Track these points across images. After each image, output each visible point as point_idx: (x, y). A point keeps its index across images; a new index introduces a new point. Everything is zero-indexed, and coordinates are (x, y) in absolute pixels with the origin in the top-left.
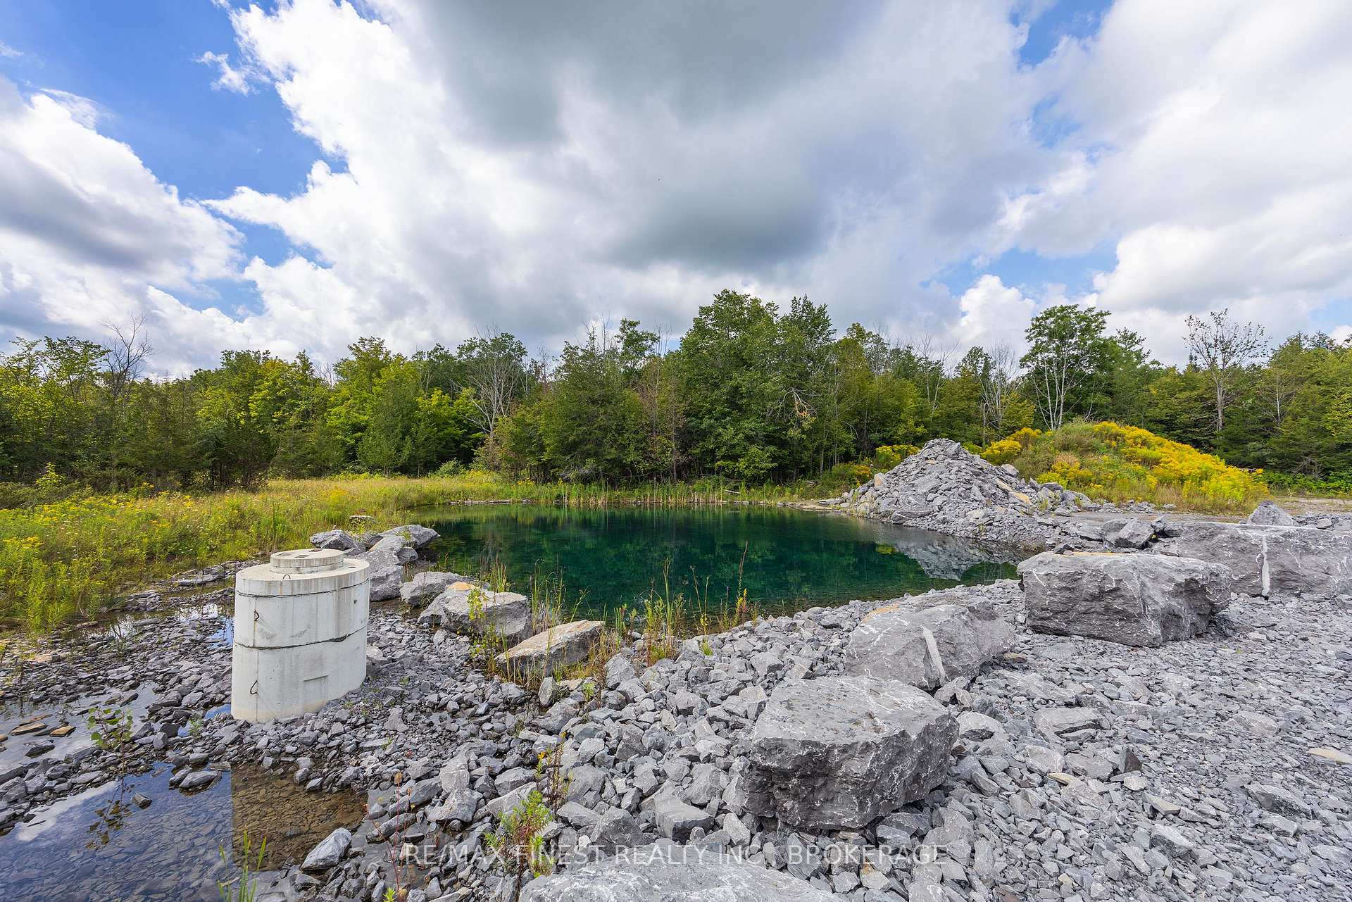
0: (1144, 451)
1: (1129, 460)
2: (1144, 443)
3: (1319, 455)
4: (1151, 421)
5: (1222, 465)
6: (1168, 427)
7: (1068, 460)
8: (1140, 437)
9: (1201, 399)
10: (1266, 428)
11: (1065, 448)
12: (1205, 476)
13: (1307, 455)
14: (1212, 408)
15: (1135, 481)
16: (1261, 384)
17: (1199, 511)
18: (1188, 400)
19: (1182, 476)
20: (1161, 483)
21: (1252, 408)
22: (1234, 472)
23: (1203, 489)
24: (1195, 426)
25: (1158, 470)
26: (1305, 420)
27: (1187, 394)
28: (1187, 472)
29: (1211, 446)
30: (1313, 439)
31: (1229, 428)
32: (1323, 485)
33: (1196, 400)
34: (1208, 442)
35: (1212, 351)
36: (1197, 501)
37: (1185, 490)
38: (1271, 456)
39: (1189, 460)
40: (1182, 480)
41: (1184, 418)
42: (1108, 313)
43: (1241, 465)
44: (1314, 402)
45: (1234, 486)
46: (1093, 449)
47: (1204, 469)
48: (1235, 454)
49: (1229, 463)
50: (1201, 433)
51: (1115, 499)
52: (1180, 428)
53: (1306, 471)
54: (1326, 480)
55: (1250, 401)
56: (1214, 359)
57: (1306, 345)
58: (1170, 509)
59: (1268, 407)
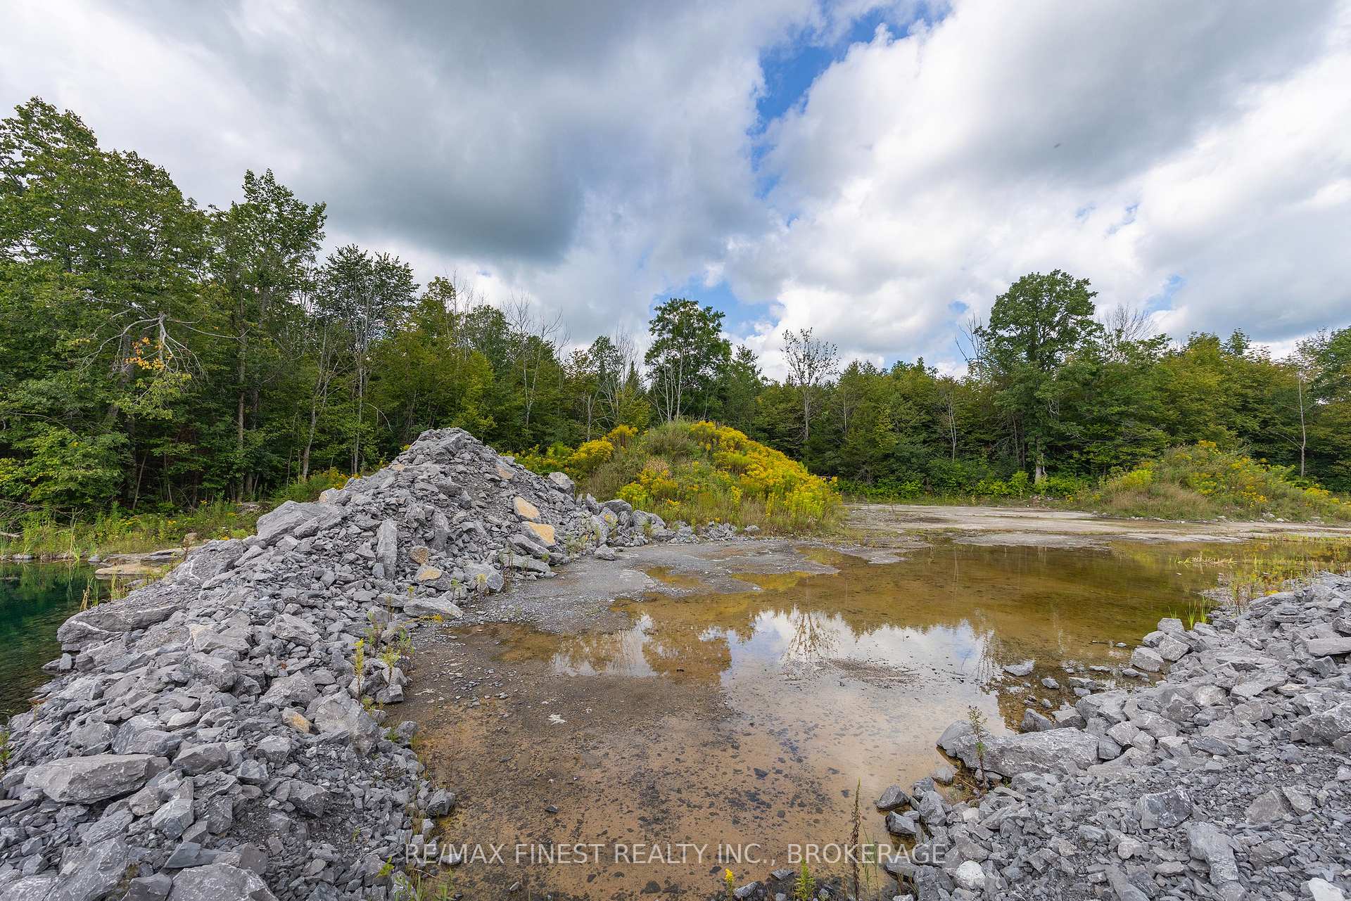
0: (736, 456)
1: (719, 466)
2: (738, 446)
3: (871, 464)
4: (758, 429)
5: (805, 474)
6: (770, 435)
7: (657, 469)
8: (733, 439)
9: (793, 410)
10: (837, 441)
11: (657, 451)
12: (789, 487)
13: (864, 463)
14: (800, 419)
15: (720, 495)
16: (834, 398)
17: (781, 534)
18: (785, 410)
19: (768, 487)
20: (745, 496)
21: (828, 420)
22: (816, 481)
23: (786, 503)
24: (790, 436)
25: (745, 479)
26: (862, 432)
27: (783, 406)
28: (771, 482)
29: (800, 455)
30: (868, 449)
31: (812, 438)
32: (874, 491)
33: (791, 412)
34: (798, 451)
35: (802, 365)
36: (779, 519)
37: (769, 505)
38: (841, 465)
39: (778, 467)
40: (767, 491)
41: (781, 427)
42: (722, 315)
43: (820, 473)
44: (868, 416)
45: (814, 499)
46: (686, 453)
47: (788, 478)
48: (817, 463)
49: (812, 471)
50: (793, 443)
51: (693, 521)
52: (778, 437)
53: (863, 478)
54: (875, 486)
55: (827, 413)
56: (803, 372)
57: (861, 370)
58: (752, 533)
59: (840, 420)
